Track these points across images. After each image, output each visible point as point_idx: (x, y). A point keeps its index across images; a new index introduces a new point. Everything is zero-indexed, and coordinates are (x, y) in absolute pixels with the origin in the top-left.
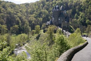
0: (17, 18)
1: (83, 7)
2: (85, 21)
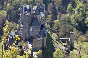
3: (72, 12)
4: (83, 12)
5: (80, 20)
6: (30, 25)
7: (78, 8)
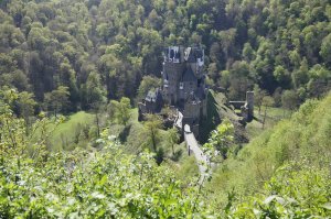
0: (62, 60)
1: (270, 21)
2: (271, 71)
3: (250, 57)
4: (269, 56)
5: (265, 70)
6: (179, 80)
7: (261, 49)
